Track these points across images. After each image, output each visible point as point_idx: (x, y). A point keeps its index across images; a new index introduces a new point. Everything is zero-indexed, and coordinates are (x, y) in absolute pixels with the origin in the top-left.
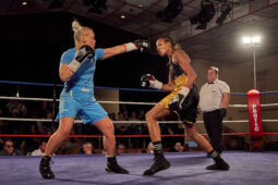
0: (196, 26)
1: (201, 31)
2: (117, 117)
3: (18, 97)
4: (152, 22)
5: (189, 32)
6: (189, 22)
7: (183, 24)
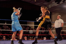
0: (57, 3)
1: (58, 4)
2: (33, 30)
3: (6, 24)
4: (44, 2)
5: (54, 5)
6: (54, 2)
7: (53, 3)
